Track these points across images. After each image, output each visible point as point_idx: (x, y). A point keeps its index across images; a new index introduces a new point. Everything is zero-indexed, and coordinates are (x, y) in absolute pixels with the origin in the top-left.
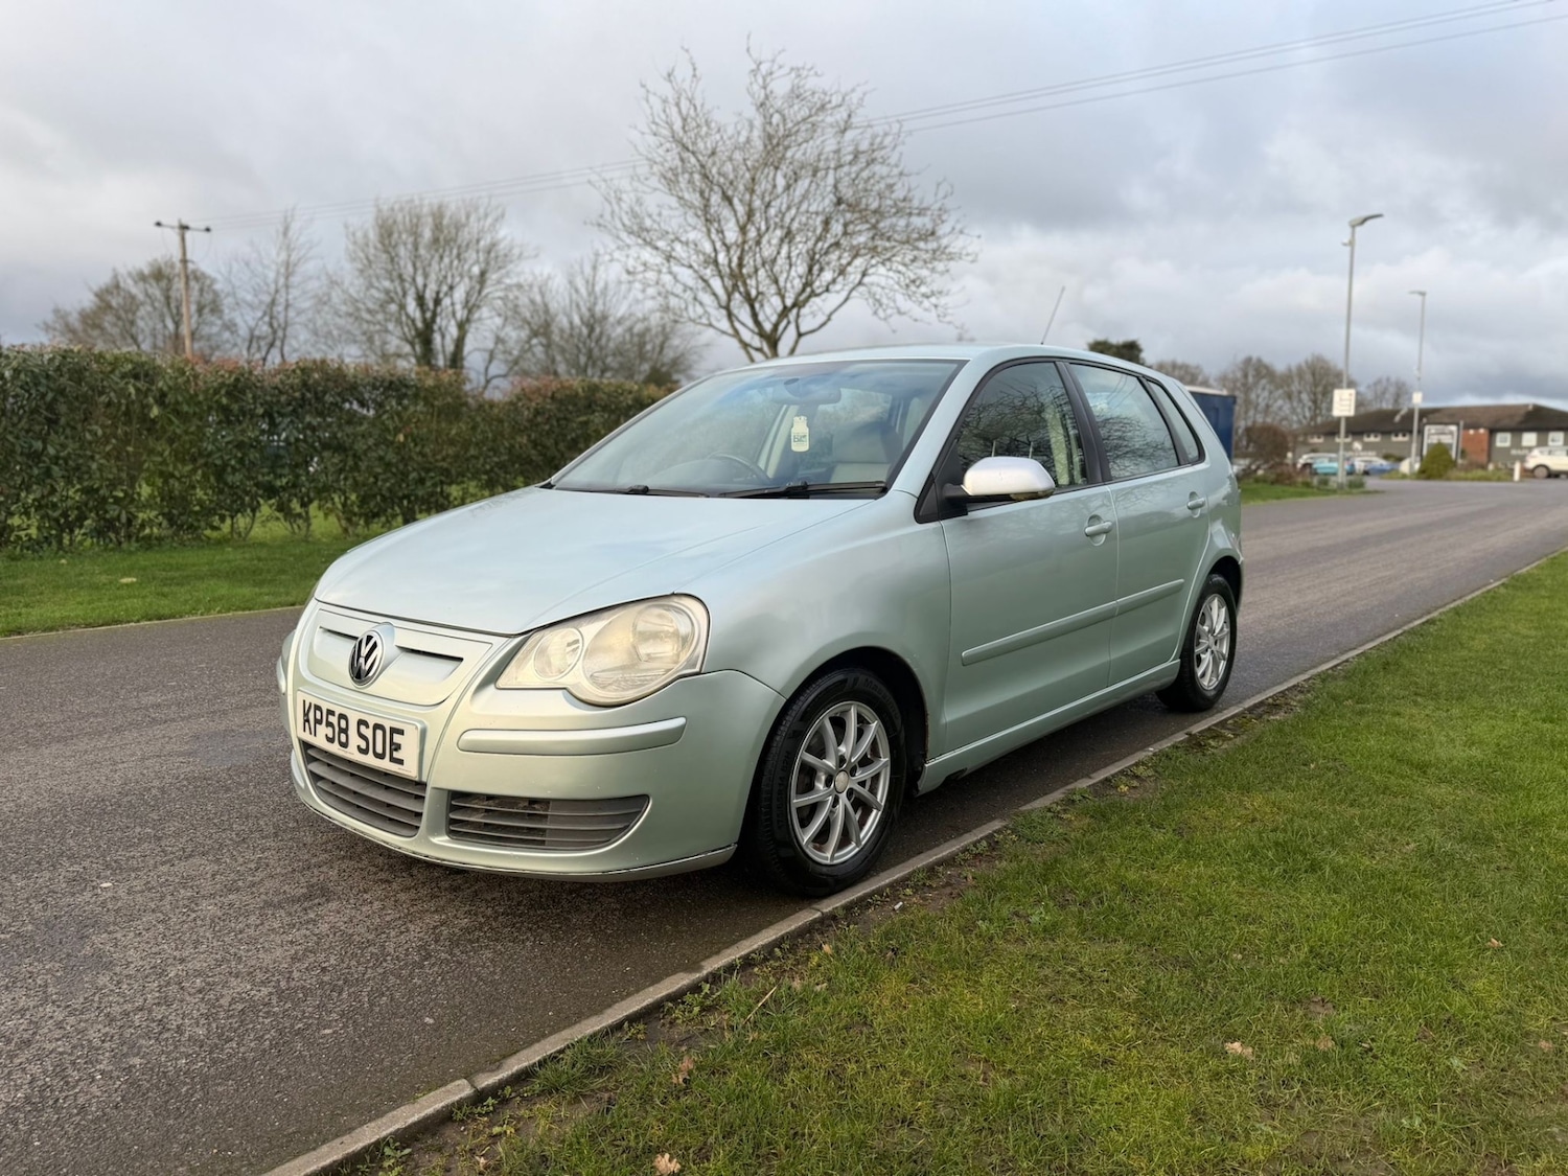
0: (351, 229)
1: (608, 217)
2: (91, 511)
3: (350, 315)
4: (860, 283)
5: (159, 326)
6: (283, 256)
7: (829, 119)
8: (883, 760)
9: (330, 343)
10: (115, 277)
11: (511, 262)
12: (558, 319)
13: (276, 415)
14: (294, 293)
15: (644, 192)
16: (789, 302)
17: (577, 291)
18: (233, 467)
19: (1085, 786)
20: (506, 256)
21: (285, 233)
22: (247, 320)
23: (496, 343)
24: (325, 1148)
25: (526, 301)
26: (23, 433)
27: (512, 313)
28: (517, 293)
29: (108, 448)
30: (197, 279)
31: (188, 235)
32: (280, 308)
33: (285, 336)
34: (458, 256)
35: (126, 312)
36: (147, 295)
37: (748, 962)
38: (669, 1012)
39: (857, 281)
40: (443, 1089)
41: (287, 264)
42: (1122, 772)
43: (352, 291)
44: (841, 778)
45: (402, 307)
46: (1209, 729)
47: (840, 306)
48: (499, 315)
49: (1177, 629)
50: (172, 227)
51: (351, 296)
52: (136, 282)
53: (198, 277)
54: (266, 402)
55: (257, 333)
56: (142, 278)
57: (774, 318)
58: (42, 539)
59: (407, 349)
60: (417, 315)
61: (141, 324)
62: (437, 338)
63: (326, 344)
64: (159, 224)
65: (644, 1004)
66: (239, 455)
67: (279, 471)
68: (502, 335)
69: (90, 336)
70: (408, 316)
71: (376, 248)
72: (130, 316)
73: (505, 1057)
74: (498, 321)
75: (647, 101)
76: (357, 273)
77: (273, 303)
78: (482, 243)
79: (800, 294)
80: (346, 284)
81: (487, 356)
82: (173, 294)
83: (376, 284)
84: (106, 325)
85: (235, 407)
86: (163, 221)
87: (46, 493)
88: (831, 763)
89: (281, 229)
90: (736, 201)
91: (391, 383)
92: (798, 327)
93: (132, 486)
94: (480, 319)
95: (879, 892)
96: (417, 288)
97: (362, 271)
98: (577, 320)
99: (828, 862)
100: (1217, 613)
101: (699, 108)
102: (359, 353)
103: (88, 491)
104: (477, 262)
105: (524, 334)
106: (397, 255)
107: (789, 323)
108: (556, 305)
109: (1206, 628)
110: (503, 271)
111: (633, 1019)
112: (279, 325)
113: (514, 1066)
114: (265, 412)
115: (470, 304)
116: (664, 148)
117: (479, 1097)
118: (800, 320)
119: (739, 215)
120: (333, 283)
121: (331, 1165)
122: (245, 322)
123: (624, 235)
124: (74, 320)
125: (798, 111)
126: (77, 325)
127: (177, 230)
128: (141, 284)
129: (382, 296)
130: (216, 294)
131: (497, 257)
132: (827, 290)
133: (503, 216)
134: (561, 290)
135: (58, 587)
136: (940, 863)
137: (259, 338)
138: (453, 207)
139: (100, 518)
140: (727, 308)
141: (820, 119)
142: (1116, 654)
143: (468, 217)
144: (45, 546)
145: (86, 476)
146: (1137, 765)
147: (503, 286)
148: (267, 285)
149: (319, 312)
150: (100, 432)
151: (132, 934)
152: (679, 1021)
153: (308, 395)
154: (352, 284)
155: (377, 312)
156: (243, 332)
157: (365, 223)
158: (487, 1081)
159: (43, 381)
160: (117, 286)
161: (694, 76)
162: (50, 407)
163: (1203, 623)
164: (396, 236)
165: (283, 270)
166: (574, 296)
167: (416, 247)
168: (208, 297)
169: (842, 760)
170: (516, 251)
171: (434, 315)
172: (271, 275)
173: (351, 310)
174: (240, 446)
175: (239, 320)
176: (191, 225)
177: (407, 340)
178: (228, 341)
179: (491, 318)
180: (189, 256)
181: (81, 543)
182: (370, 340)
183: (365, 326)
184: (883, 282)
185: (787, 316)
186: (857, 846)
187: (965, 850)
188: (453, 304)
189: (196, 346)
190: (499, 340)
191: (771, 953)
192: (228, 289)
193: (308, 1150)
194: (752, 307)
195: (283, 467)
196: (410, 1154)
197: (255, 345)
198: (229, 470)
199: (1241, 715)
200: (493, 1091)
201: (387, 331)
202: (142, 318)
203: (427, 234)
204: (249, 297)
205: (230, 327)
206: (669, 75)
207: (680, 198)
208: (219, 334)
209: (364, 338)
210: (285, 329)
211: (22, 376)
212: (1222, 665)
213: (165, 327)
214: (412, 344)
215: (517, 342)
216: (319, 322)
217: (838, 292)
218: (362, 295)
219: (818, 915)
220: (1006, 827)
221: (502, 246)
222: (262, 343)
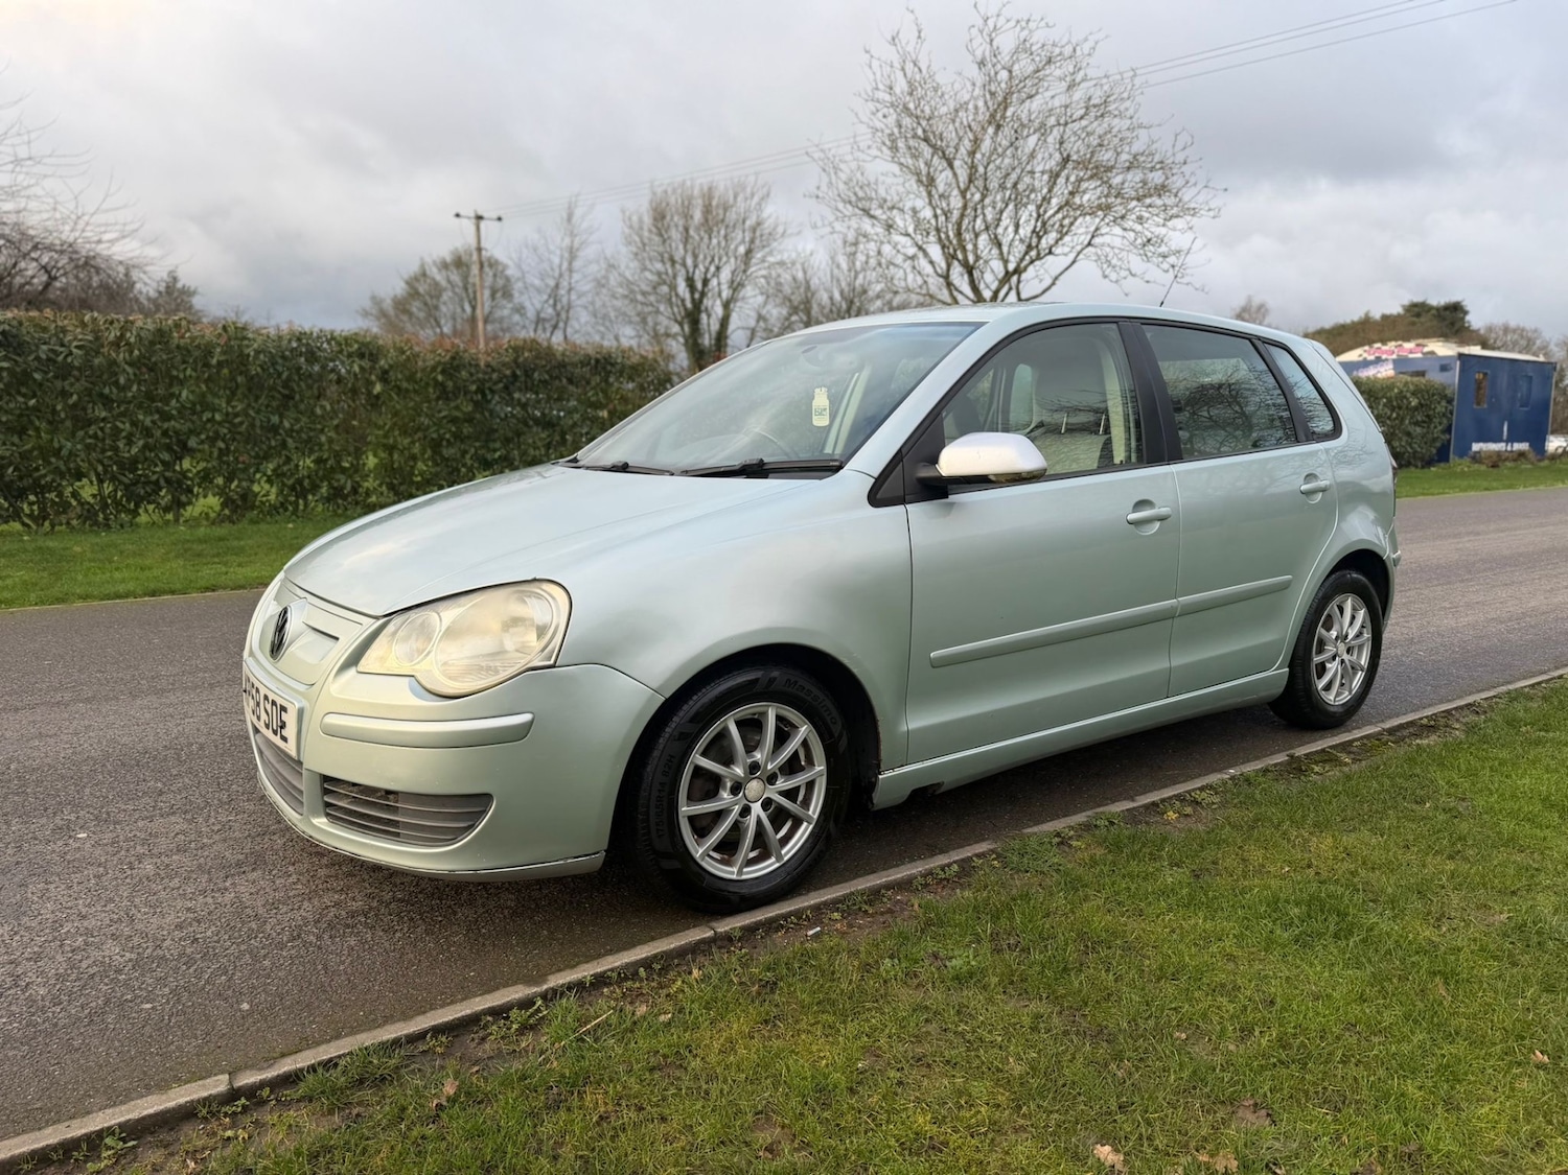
0: (627, 214)
1: (824, 188)
2: (322, 481)
3: (626, 297)
4: (1089, 244)
5: (459, 310)
6: (567, 241)
7: (1058, 73)
8: (818, 769)
9: (608, 324)
10: (422, 266)
11: (775, 240)
12: (817, 296)
13: (487, 392)
14: (576, 277)
15: (864, 161)
16: (1011, 267)
17: (838, 266)
18: (448, 441)
19: (1118, 810)
20: (770, 234)
21: (569, 219)
22: (534, 303)
23: (758, 321)
24: (49, 1130)
25: (788, 277)
26: (263, 408)
27: (774, 291)
28: (780, 271)
29: (335, 422)
30: (491, 266)
31: (483, 224)
32: (562, 292)
33: (568, 318)
34: (726, 237)
35: (432, 297)
36: (449, 281)
37: (600, 981)
38: (485, 1027)
39: (1086, 242)
40: (200, 1082)
41: (571, 249)
42: (1177, 797)
43: (628, 274)
44: (754, 787)
45: (673, 287)
46: (1323, 750)
47: (1067, 269)
48: (762, 294)
49: (1283, 631)
50: (469, 218)
51: (628, 280)
52: (440, 270)
53: (493, 263)
54: (479, 380)
55: (542, 315)
56: (444, 266)
57: (994, 286)
58: (278, 505)
59: (676, 329)
60: (687, 296)
61: (444, 309)
62: (704, 316)
63: (603, 325)
64: (458, 215)
65: (459, 1015)
66: (453, 429)
67: (492, 445)
68: (764, 312)
69: (401, 321)
70: (677, 295)
71: (650, 231)
72: (434, 301)
73: (283, 1055)
74: (761, 299)
75: (870, 67)
76: (632, 256)
77: (557, 286)
78: (748, 223)
79: (1022, 259)
80: (623, 267)
81: (749, 333)
82: (471, 280)
83: (650, 267)
84: (414, 310)
85: (450, 384)
86: (462, 213)
87: (281, 462)
88: (739, 771)
89: (565, 216)
90: (957, 163)
91: (597, 361)
92: (1018, 294)
93: (358, 458)
94: (743, 298)
95: (798, 914)
96: (688, 272)
97: (636, 254)
98: (837, 296)
99: (734, 877)
100: (1351, 618)
101: (924, 71)
102: (633, 333)
103: (318, 461)
104: (743, 241)
105: (785, 312)
106: (669, 238)
107: (1010, 289)
108: (817, 281)
109: (1334, 633)
110: (767, 250)
111: (437, 1030)
112: (563, 308)
113: (286, 1066)
114: (478, 388)
115: (735, 284)
116: (880, 115)
117: (233, 1095)
118: (1021, 286)
119: (961, 179)
120: (611, 266)
121: (43, 1149)
122: (533, 304)
123: (841, 205)
124: (388, 305)
125: (1024, 66)
126: (391, 312)
127: (474, 221)
128: (444, 272)
129: (655, 278)
130: (508, 279)
131: (761, 236)
132: (1050, 253)
133: (768, 195)
134: (822, 267)
135: (272, 549)
136: (888, 886)
137: (544, 320)
138: (722, 187)
139: (331, 486)
140: (946, 277)
141: (1047, 72)
142: (1181, 659)
143: (735, 197)
144: (281, 510)
145: (316, 448)
146: (1202, 789)
147: (766, 264)
148: (552, 269)
149: (598, 294)
150: (328, 408)
151: (63, 887)
152: (492, 1037)
153: (518, 372)
154: (627, 267)
155: (649, 294)
156: (531, 314)
157: (641, 207)
158: (248, 1079)
159: (280, 361)
160: (424, 274)
161: (919, 37)
162: (286, 385)
163: (1328, 627)
164: (668, 218)
165: (566, 255)
166: (836, 271)
167: (686, 230)
168: (500, 282)
169: (754, 768)
170: (780, 230)
171: (703, 294)
172: (556, 261)
173: (626, 293)
174: (454, 420)
175: (527, 304)
176: (485, 215)
177: (676, 321)
178: (517, 324)
179: (755, 296)
180: (483, 245)
181: (313, 509)
182: (644, 321)
183: (639, 307)
184: (1117, 242)
185: (1009, 280)
186: (778, 861)
187: (930, 873)
188: (719, 284)
189: (489, 327)
190: (760, 318)
191: (636, 973)
192: (518, 274)
193: (33, 1130)
194: (970, 274)
195: (494, 441)
196: (134, 1147)
197: (540, 327)
198: (444, 443)
199: (1377, 736)
200: (251, 1092)
201: (658, 312)
202: (445, 303)
203: (698, 216)
204: (537, 282)
205: (520, 310)
206: (893, 39)
207: (902, 164)
208: (510, 317)
209: (638, 319)
210: (568, 311)
211: (262, 356)
212: (1359, 677)
213: (463, 310)
214: (681, 324)
215: (778, 319)
216: (598, 304)
217: (1066, 255)
218: (636, 277)
219: (710, 933)
220: (993, 851)
221: (766, 225)
222: (547, 325)
